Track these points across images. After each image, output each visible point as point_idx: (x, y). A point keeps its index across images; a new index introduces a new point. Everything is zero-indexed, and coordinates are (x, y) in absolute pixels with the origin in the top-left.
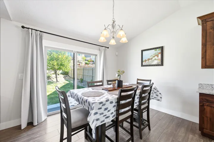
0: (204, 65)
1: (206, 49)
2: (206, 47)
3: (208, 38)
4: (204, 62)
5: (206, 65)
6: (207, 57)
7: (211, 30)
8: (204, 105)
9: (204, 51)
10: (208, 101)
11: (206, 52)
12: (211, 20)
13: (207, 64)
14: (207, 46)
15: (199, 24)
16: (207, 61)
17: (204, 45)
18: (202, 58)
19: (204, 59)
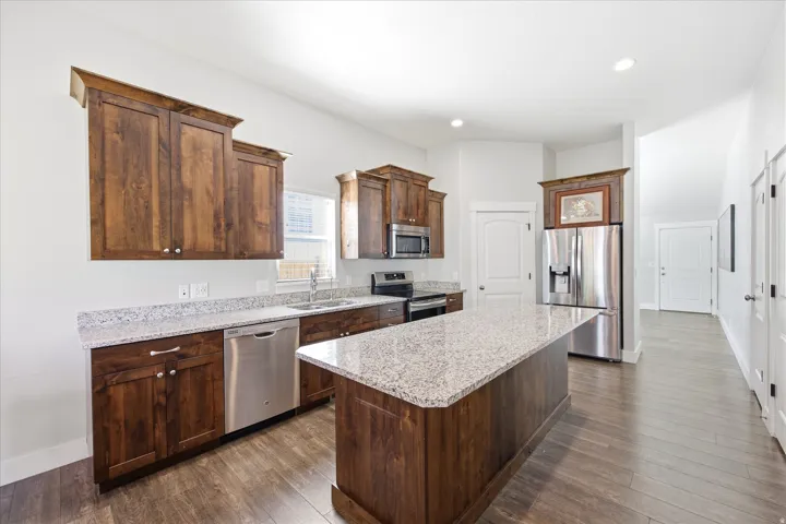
0: (99, 249)
1: (103, 196)
2: (103, 188)
3: (108, 158)
4: (99, 239)
5: (105, 248)
6: (108, 223)
7: (117, 137)
8: (109, 384)
9: (100, 201)
10: (118, 368)
11: (103, 203)
12: (115, 102)
13: (108, 247)
14: (107, 184)
15: (73, 94)
16: (108, 235)
17: (98, 180)
18: (93, 223)
19: (99, 228)
